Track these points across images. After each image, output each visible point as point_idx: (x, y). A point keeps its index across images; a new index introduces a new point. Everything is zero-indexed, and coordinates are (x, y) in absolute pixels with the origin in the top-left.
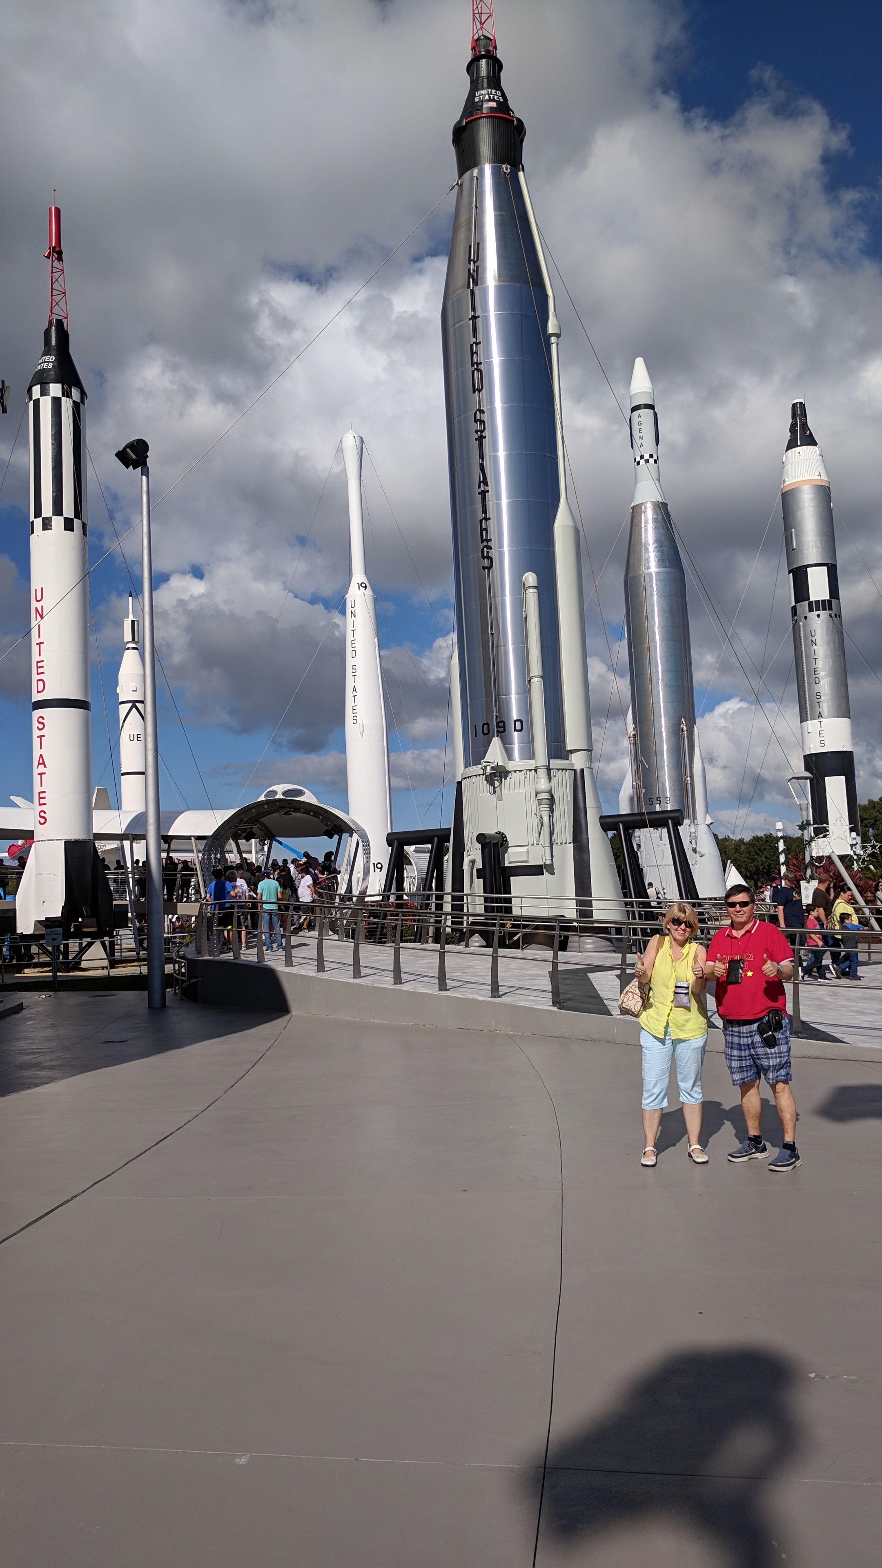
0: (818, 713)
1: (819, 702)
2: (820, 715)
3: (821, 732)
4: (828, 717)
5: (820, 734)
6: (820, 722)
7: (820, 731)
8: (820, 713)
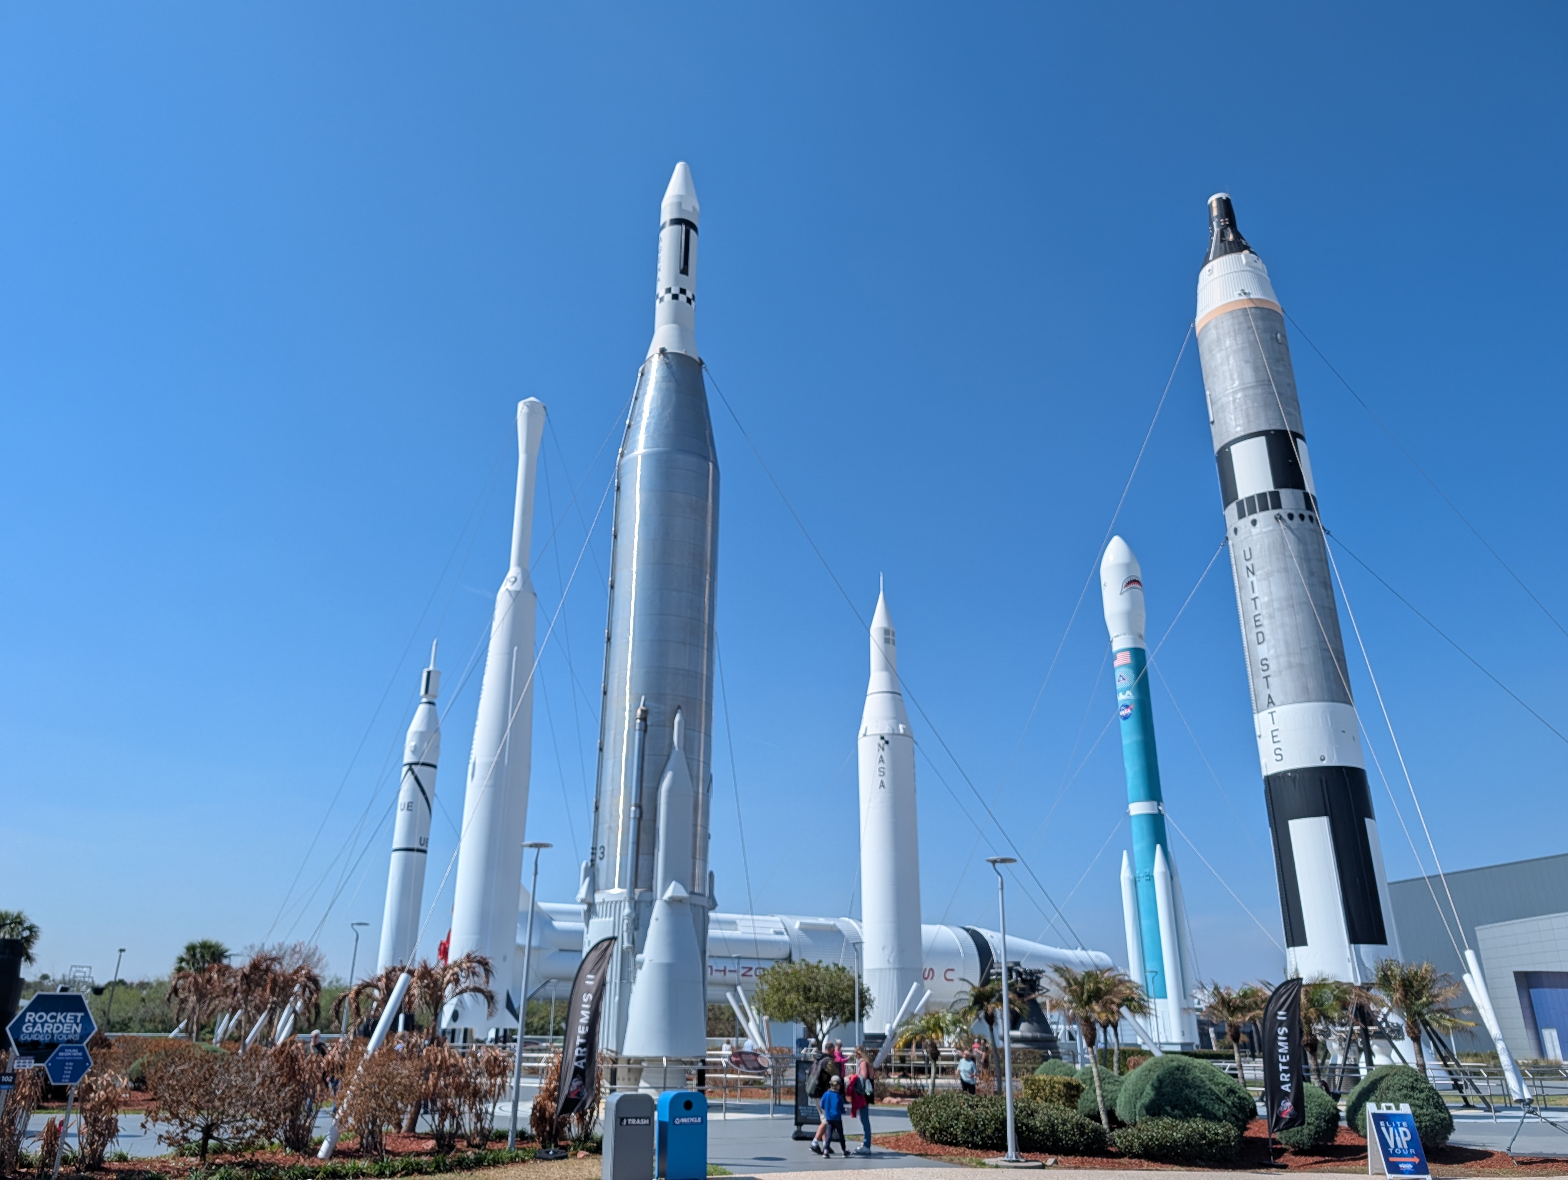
0: (1267, 697)
1: (1266, 677)
2: (1271, 702)
3: (1275, 734)
4: (1282, 704)
5: (1273, 737)
6: (1272, 713)
7: (1272, 731)
8: (1270, 697)
